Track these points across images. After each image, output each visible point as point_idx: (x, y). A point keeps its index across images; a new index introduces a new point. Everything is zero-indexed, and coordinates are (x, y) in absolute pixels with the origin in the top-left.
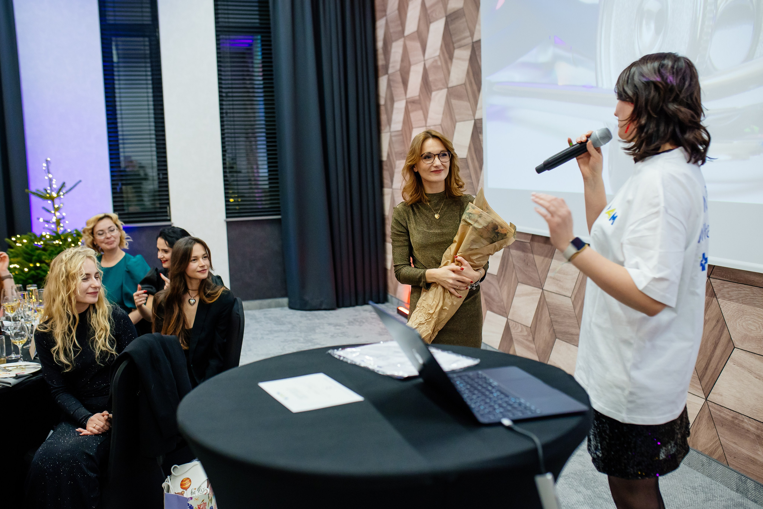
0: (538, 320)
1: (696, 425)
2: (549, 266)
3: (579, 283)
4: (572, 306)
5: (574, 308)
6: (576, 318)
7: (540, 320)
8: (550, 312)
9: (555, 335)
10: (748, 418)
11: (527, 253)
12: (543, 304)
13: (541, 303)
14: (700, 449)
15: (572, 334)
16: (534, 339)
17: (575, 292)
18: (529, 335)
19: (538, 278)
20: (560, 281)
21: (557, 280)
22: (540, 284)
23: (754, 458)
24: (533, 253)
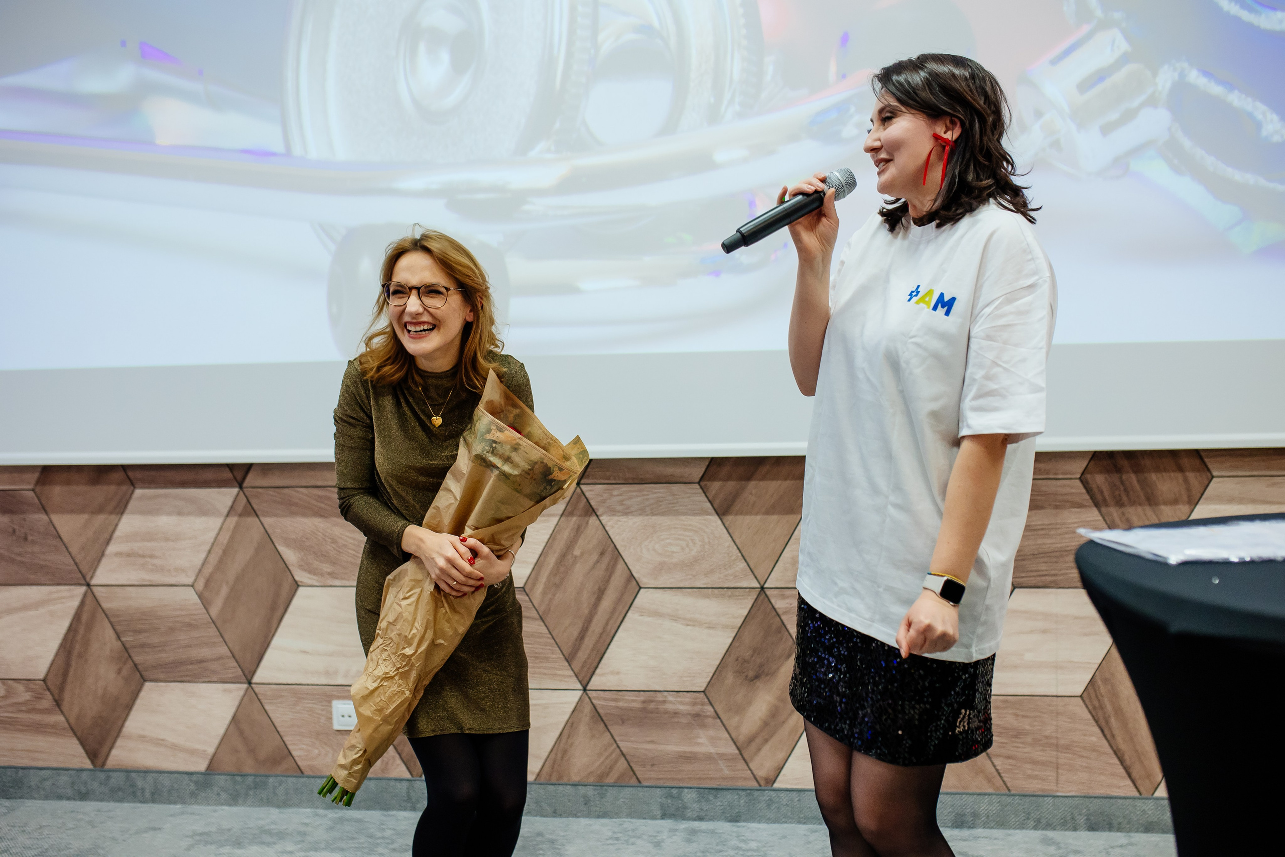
0: (74, 657)
1: (564, 740)
2: (111, 529)
3: (218, 551)
4: (199, 601)
5: (206, 603)
6: (213, 625)
7: (80, 656)
8: (118, 628)
9: (141, 676)
10: (675, 693)
11: (23, 513)
12: (93, 616)
13: (85, 617)
14: (575, 779)
15: (201, 661)
16: (58, 703)
17: (207, 571)
18: (38, 697)
19: (73, 563)
20: (152, 557)
21: (143, 556)
22: (80, 575)
23: (691, 752)
24: (46, 513)
